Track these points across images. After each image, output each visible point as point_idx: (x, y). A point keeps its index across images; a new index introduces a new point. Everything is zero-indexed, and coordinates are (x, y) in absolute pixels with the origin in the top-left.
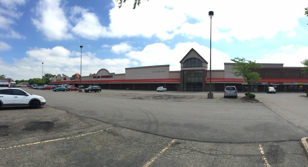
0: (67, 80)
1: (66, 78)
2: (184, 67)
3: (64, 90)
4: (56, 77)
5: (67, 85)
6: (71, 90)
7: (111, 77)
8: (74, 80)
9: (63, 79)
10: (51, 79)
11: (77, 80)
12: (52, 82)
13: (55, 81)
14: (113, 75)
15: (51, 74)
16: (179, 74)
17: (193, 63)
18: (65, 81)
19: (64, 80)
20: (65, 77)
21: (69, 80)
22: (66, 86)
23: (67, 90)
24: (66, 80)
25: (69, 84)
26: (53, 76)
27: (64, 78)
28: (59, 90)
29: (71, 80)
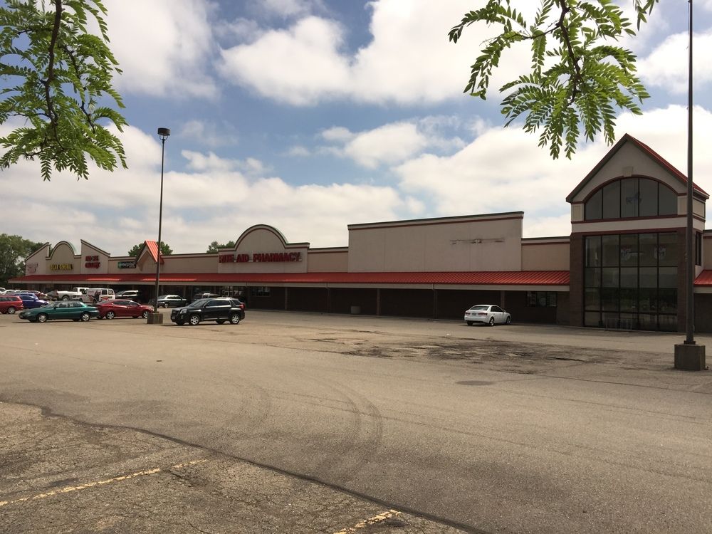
0: (103, 269)
1: (96, 258)
2: (585, 221)
3: (77, 317)
4: (51, 252)
5: (100, 290)
6: (110, 315)
7: (293, 260)
8: (136, 271)
9: (84, 262)
10: (21, 259)
11: (149, 268)
12: (27, 274)
13: (42, 269)
14: (304, 251)
15: (24, 238)
16: (567, 248)
17: (628, 200)
18: (93, 271)
19: (88, 266)
20: (93, 253)
21: (115, 269)
22: (97, 295)
23: (91, 315)
24: (97, 266)
25: (111, 286)
26: (36, 248)
27: (88, 258)
28: (52, 316)
29: (122, 267)
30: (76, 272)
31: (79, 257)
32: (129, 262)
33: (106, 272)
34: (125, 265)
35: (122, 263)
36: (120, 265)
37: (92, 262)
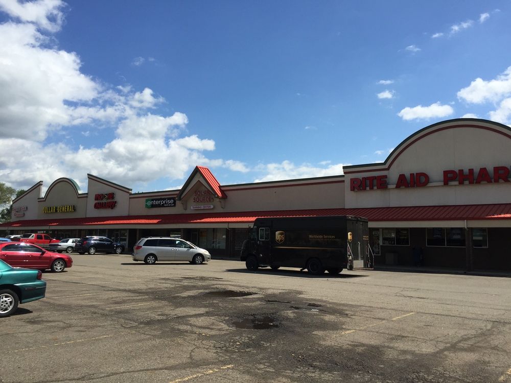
8: (178, 210)
9: (92, 202)
12: (13, 220)
18: (105, 212)
20: (106, 190)
21: (141, 209)
29: (153, 206)
30: (79, 214)
31: (85, 196)
32: (164, 199)
33: (125, 214)
34: (157, 202)
35: (153, 200)
36: (150, 203)
37: (104, 201)
